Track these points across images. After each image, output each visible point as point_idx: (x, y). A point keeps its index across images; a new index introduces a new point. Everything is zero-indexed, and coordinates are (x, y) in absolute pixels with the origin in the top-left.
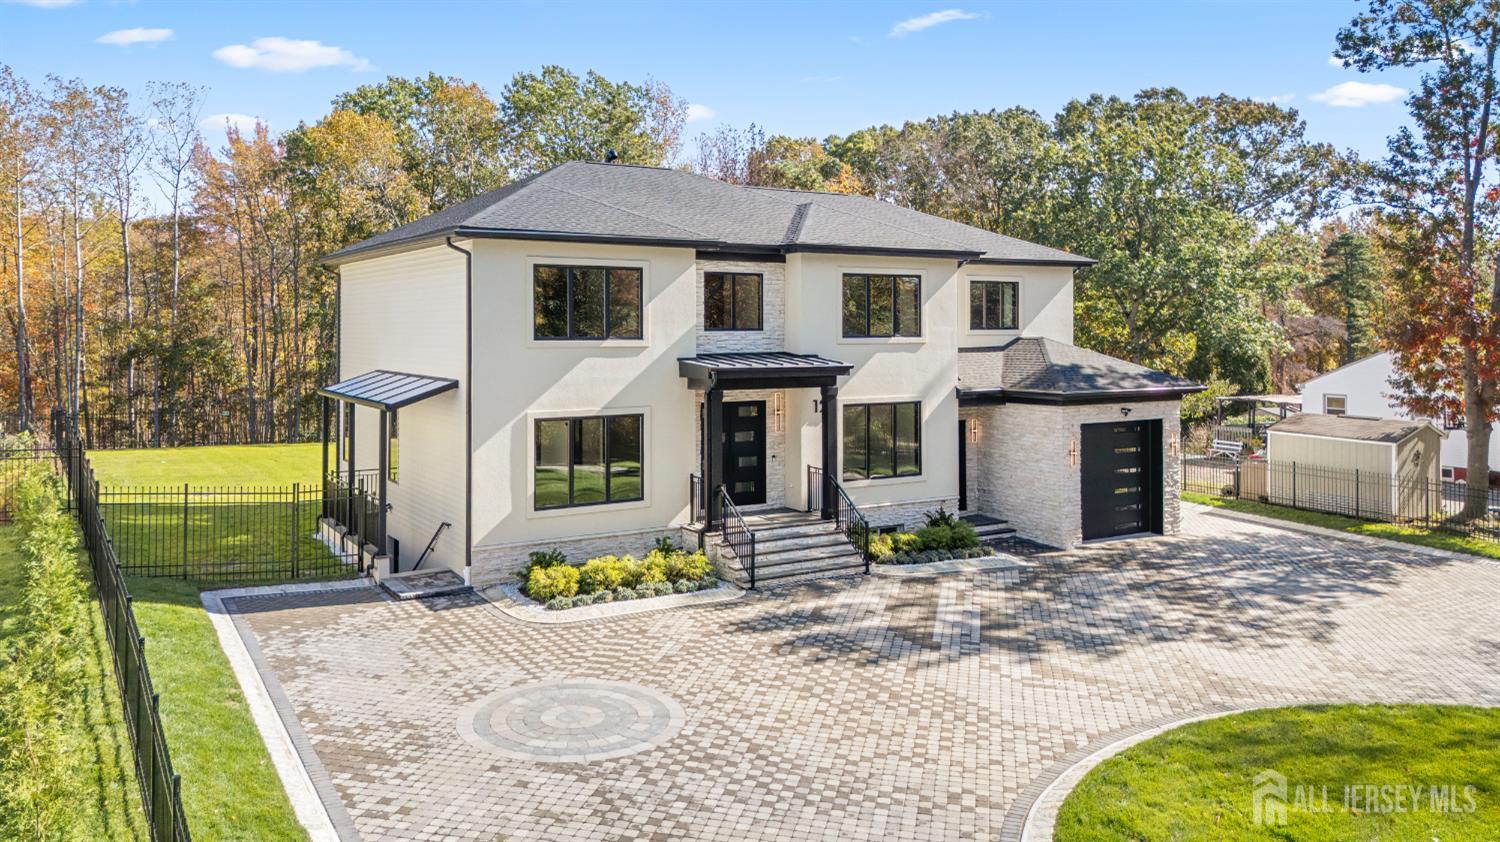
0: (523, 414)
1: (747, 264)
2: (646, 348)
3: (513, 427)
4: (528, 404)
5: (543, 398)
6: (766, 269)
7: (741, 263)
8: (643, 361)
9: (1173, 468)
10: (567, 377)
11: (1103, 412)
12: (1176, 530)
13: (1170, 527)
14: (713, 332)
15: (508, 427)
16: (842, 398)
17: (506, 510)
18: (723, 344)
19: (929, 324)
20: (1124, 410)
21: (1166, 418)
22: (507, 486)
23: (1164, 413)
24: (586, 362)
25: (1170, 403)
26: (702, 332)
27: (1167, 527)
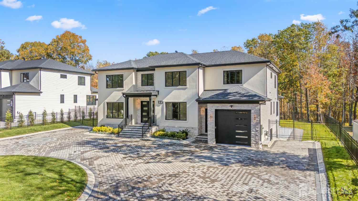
0: (105, 101)
2: (124, 90)
5: (108, 99)
7: (149, 72)
9: (256, 126)
10: (111, 95)
11: (224, 106)
12: (257, 146)
13: (254, 145)
14: (143, 86)
15: (103, 103)
16: (165, 101)
17: (102, 118)
18: (145, 89)
19: (189, 83)
20: (232, 106)
21: (253, 110)
22: (103, 113)
23: (252, 108)
24: (114, 92)
25: (254, 105)
26: (141, 86)
27: (253, 145)
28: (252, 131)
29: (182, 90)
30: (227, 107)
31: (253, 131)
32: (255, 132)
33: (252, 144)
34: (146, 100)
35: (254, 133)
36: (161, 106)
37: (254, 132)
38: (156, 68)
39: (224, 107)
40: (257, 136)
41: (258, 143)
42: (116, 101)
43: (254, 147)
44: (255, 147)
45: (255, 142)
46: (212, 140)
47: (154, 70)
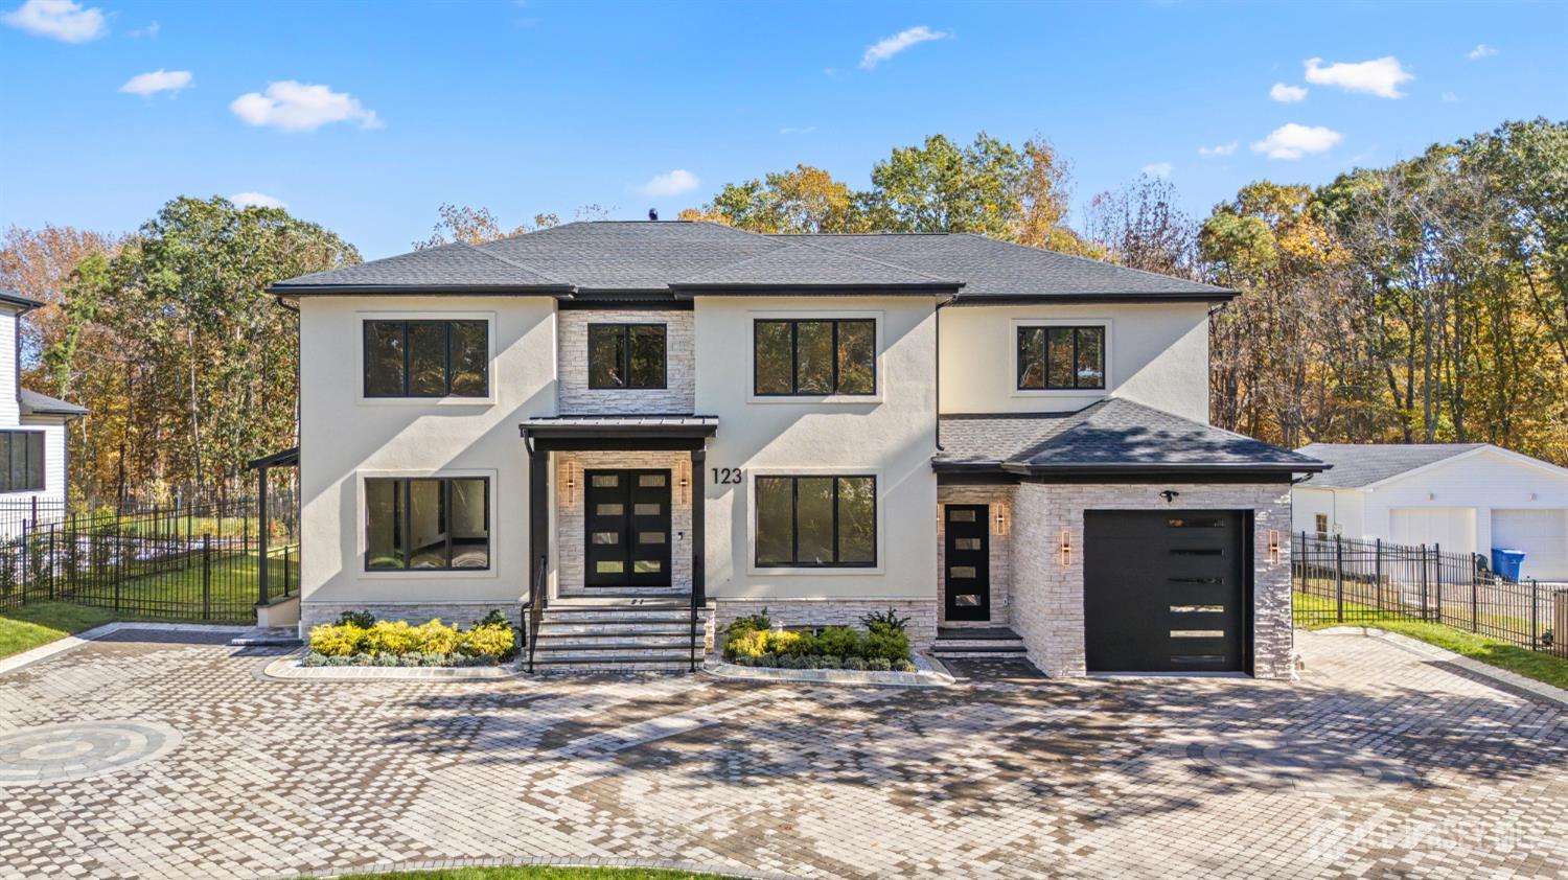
0: (352, 472)
1: (644, 313)
2: (491, 406)
3: (343, 484)
4: (358, 462)
5: (375, 457)
6: (669, 318)
7: (635, 313)
8: (489, 421)
9: (1273, 582)
10: (400, 436)
11: (1128, 495)
12: (1280, 672)
13: (1266, 667)
14: (601, 392)
15: (338, 484)
16: (753, 467)
17: (337, 568)
18: (613, 404)
19: (888, 379)
20: (1169, 495)
21: (1261, 510)
22: (338, 544)
23: (1256, 502)
24: (423, 420)
25: (1269, 487)
26: (586, 391)
27: (1261, 667)
28: (1256, 603)
29: (849, 416)
30: (1147, 497)
31: (1264, 603)
32: (1273, 609)
33: (1257, 665)
34: (616, 466)
35: (1268, 611)
36: (730, 494)
37: (1267, 608)
38: (697, 298)
39: (1130, 501)
40: (1283, 625)
41: (1286, 656)
42: (436, 470)
43: (1269, 676)
44: (1272, 676)
45: (1272, 652)
46: (1069, 659)
47: (688, 305)
